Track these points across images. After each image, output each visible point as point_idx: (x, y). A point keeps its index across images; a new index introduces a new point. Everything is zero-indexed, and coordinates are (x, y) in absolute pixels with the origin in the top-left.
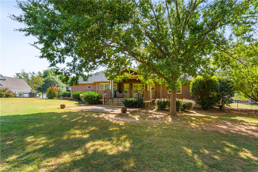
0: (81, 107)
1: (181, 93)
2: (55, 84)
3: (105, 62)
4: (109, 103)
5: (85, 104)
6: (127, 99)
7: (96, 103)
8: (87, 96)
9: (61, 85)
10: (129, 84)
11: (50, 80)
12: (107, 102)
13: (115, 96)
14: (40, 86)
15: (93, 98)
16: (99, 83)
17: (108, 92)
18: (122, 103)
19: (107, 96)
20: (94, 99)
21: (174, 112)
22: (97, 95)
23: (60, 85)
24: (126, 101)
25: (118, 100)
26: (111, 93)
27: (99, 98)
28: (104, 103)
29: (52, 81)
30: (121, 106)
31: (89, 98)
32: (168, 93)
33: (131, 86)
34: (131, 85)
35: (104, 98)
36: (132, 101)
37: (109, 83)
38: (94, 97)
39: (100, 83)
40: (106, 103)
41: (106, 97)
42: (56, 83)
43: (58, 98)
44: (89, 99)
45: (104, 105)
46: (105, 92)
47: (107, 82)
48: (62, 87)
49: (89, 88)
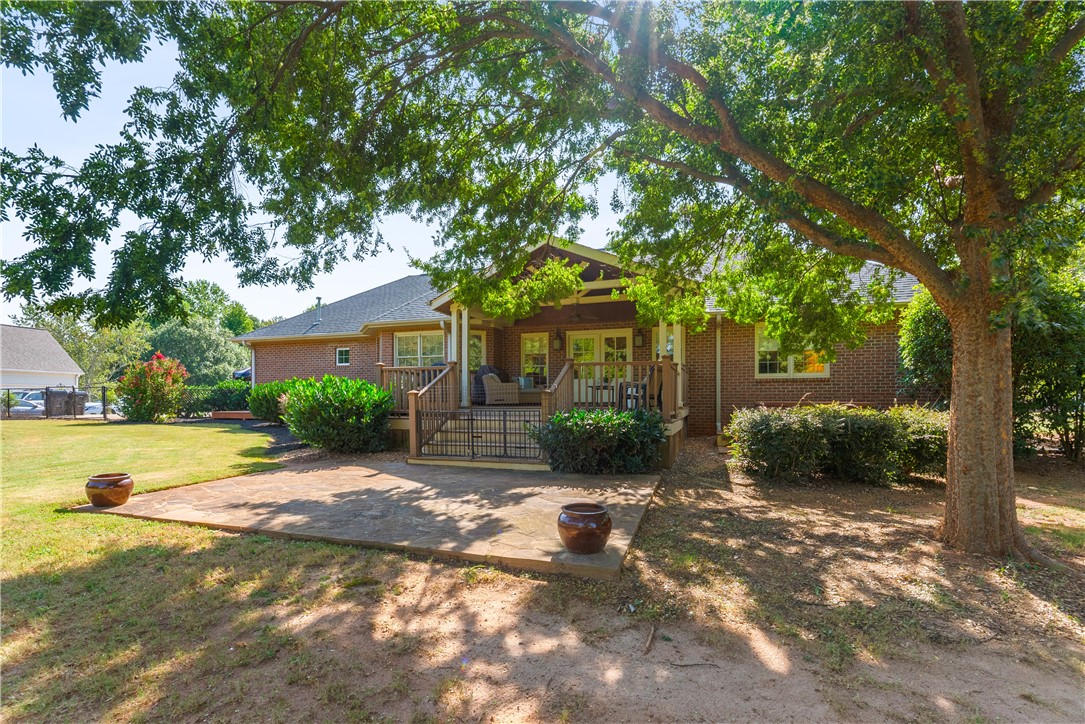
1: (826, 374)
4: (445, 442)
7: (366, 443)
8: (312, 407)
10: (547, 334)
12: (438, 436)
13: (479, 400)
15: (350, 412)
16: (390, 331)
17: (441, 379)
19: (432, 399)
20: (358, 419)
22: (374, 394)
25: (505, 421)
26: (458, 382)
27: (384, 413)
28: (420, 446)
30: (526, 460)
31: (322, 418)
32: (758, 376)
33: (557, 344)
34: (560, 337)
35: (418, 413)
37: (442, 333)
38: (358, 408)
39: (396, 334)
40: (427, 444)
41: (427, 407)
44: (326, 422)
45: (419, 454)
46: (425, 375)
47: (435, 327)
49: (341, 361)
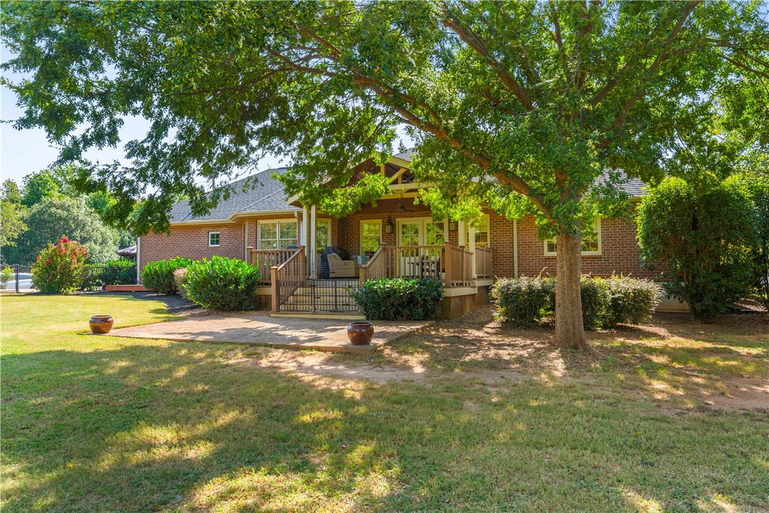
0: (179, 323)
1: (599, 252)
2: (72, 231)
3: (284, 132)
4: (296, 303)
5: (197, 312)
6: (374, 284)
7: (241, 304)
8: (205, 279)
9: (97, 235)
10: (380, 221)
11: (50, 215)
12: (291, 299)
13: (325, 275)
14: (8, 239)
15: (230, 282)
16: (254, 219)
17: (294, 258)
18: (353, 301)
19: (288, 273)
20: (236, 287)
21: (574, 334)
22: (246, 269)
23: (95, 233)
24: (371, 292)
25: (336, 287)
26: (306, 260)
27: (254, 282)
28: (278, 305)
29: (60, 218)
30: (349, 312)
31: (212, 286)
32: (547, 254)
33: (388, 229)
34: (391, 222)
35: (277, 282)
36: (393, 291)
37: (295, 220)
38: (236, 279)
39: (259, 221)
40: (283, 303)
41: (283, 278)
42: (78, 225)
43: (82, 290)
44: (214, 289)
45: (278, 311)
46: (282, 256)
47: (291, 216)
48: (101, 244)
49: (212, 243)
